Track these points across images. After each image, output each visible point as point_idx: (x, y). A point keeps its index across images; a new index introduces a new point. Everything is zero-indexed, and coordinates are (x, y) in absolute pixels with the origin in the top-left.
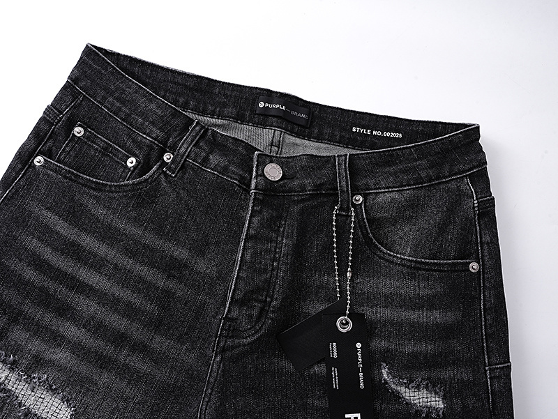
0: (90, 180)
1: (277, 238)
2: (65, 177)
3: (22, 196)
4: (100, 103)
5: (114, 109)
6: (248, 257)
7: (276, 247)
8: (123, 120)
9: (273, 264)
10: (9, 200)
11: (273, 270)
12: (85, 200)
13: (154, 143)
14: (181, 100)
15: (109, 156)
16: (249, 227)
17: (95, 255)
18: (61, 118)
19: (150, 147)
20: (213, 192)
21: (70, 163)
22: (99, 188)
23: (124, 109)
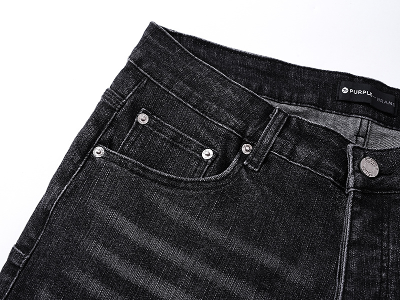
0: (160, 175)
1: (382, 244)
2: (132, 171)
3: (82, 193)
4: (167, 87)
5: (184, 94)
6: (354, 267)
7: (382, 254)
8: (195, 106)
9: (381, 276)
10: (67, 197)
11: (382, 282)
12: (155, 197)
13: (232, 132)
14: (254, 85)
15: (178, 147)
16: (351, 231)
17: (169, 264)
18: (124, 104)
19: (227, 138)
20: (305, 189)
21: (135, 155)
22: (172, 184)
23: (195, 93)
